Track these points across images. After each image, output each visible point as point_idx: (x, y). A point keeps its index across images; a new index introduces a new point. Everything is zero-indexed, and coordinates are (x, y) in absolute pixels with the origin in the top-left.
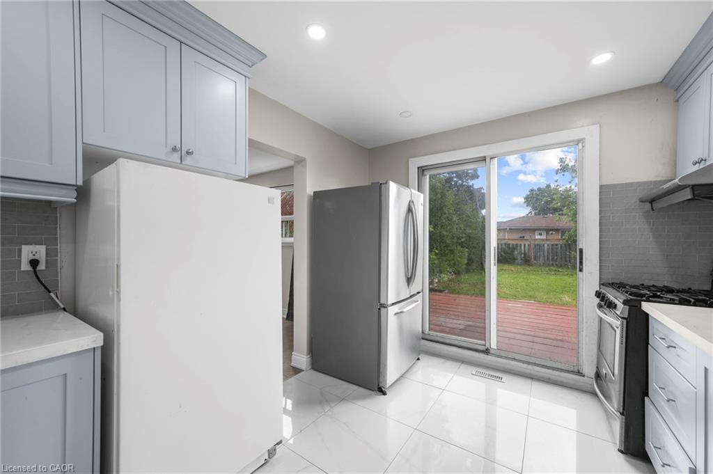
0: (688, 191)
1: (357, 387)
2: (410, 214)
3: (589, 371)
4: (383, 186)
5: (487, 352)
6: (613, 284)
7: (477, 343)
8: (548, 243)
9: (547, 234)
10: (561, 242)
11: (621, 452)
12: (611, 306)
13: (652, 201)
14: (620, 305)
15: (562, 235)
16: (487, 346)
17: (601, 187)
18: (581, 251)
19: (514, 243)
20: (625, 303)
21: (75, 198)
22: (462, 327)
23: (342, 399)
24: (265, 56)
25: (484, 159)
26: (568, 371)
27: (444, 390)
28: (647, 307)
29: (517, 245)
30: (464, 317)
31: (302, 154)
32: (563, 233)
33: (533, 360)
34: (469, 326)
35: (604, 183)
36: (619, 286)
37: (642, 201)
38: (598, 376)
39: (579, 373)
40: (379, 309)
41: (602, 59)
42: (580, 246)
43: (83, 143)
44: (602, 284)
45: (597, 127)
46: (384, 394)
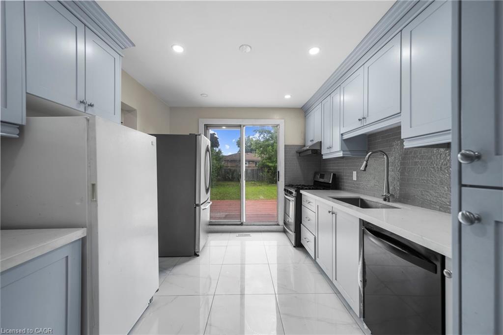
0: (310, 151)
1: (179, 258)
2: (208, 152)
3: (281, 223)
4: (198, 136)
5: (242, 224)
6: (289, 185)
7: (237, 221)
8: (250, 168)
9: (249, 163)
10: (255, 168)
11: (294, 247)
12: (291, 193)
13: (300, 153)
14: (294, 192)
15: (256, 165)
16: (242, 221)
17: (285, 146)
18: (279, 172)
19: (234, 169)
20: (295, 191)
21: (18, 135)
22: (224, 216)
23: (175, 265)
24: (134, 45)
25: (240, 126)
26: (274, 225)
27: (227, 246)
28: (302, 192)
29: (235, 170)
30: (222, 211)
31: (135, 107)
32: (256, 163)
33: (261, 223)
34: (227, 215)
35: (286, 144)
36: (291, 186)
37: (297, 152)
38: (285, 223)
39: (278, 225)
40: (195, 208)
41: (288, 97)
42: (278, 170)
43: (27, 93)
44: (285, 186)
45: (283, 120)
46: (198, 256)
